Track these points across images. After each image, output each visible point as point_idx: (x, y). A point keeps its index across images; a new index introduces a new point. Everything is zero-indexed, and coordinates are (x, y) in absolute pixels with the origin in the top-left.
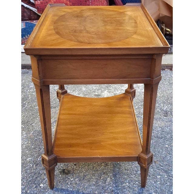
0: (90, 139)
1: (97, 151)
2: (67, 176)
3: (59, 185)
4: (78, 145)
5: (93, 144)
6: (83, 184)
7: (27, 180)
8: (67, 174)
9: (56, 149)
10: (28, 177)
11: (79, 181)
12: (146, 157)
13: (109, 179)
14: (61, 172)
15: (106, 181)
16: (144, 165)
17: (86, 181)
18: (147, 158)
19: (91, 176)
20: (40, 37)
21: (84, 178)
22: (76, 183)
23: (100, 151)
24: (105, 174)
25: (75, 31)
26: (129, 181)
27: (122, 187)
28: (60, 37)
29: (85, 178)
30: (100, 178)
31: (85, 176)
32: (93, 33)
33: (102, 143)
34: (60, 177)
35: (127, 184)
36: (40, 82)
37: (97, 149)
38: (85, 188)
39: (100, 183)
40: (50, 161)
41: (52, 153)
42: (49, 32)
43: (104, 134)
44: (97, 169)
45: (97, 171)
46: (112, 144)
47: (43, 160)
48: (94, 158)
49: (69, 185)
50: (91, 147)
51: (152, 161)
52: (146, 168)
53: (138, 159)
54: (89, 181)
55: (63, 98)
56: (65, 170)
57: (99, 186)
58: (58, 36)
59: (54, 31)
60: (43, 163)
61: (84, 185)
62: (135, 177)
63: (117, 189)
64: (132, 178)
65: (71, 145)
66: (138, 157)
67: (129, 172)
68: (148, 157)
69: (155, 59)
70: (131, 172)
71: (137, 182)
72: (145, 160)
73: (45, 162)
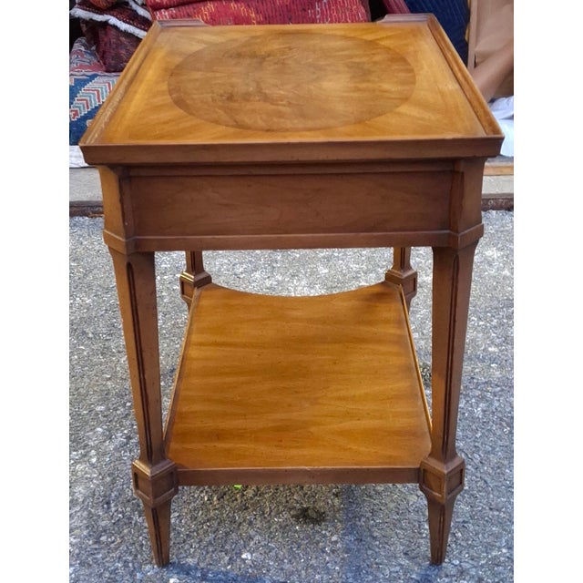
0: (278, 416)
1: (294, 452)
4: (239, 435)
5: (284, 433)
9: (174, 445)
12: (444, 469)
16: (437, 494)
18: (446, 472)
20: (129, 115)
23: (306, 452)
25: (231, 98)
28: (185, 113)
32: (282, 101)
33: (313, 429)
36: (126, 243)
37: (297, 447)
40: (155, 480)
41: (162, 457)
42: (155, 100)
43: (320, 401)
46: (341, 433)
47: (137, 476)
48: (286, 471)
50: (281, 441)
51: (461, 482)
52: (444, 502)
53: (421, 477)
55: (199, 298)
58: (178, 112)
59: (169, 97)
60: (137, 486)
65: (219, 435)
66: (419, 469)
68: (449, 470)
69: (463, 173)
72: (440, 477)
73: (141, 483)
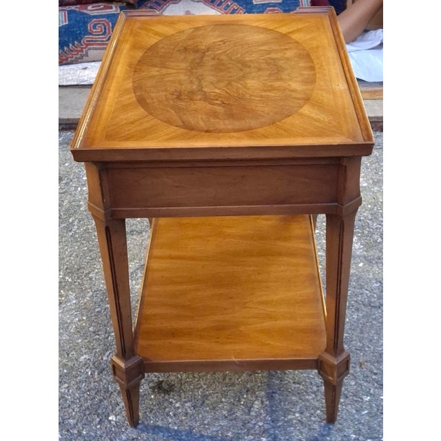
0: (216, 318)
1: (228, 347)
2: (167, 397)
3: (149, 417)
4: (188, 333)
5: (222, 331)
6: (200, 416)
8: (167, 392)
9: (141, 342)
10: (82, 399)
11: (192, 408)
12: (335, 361)
13: (257, 404)
14: (153, 388)
15: (251, 407)
16: (330, 378)
17: (208, 408)
18: (336, 363)
19: (220, 396)
21: (203, 402)
22: (187, 414)
23: (237, 347)
24: (249, 392)
25: (179, 97)
26: (301, 408)
27: (286, 422)
29: (207, 402)
30: (239, 401)
31: (205, 397)
32: (217, 100)
33: (242, 328)
34: (151, 399)
35: (297, 415)
36: (105, 213)
37: (231, 343)
38: (205, 424)
39: (239, 414)
40: (128, 371)
41: (133, 353)
44: (232, 381)
45: (233, 385)
46: (262, 331)
48: (222, 362)
49: (171, 418)
50: (218, 338)
51: (347, 368)
52: (335, 383)
53: (319, 365)
54: (214, 408)
56: (163, 384)
57: (235, 419)
59: (133, 95)
60: (115, 373)
61: (204, 418)
62: (313, 399)
63: (274, 427)
64: (308, 400)
65: (174, 334)
66: (317, 360)
67: (301, 387)
68: (339, 361)
69: (346, 166)
70: (307, 388)
71: (319, 412)
72: (332, 367)
73: (117, 372)
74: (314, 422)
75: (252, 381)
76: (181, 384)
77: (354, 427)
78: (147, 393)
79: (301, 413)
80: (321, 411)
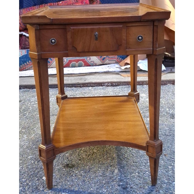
2: (71, 169)
3: (63, 177)
6: (88, 176)
7: (29, 174)
10: (29, 172)
11: (84, 173)
13: (116, 171)
14: (64, 167)
15: (113, 172)
17: (92, 173)
19: (98, 168)
21: (90, 171)
22: (82, 175)
24: (112, 167)
26: (138, 171)
27: (131, 177)
30: (107, 170)
31: (90, 169)
34: (63, 170)
35: (137, 174)
38: (91, 179)
39: (107, 174)
44: (103, 162)
45: (104, 164)
49: (74, 177)
54: (95, 173)
56: (69, 165)
57: (106, 176)
61: (90, 177)
62: (144, 168)
63: (126, 179)
64: (141, 168)
70: (140, 164)
71: (147, 172)
74: (146, 176)
75: (113, 163)
76: (78, 164)
77: (166, 178)
78: (61, 168)
79: (139, 173)
80: (148, 172)
